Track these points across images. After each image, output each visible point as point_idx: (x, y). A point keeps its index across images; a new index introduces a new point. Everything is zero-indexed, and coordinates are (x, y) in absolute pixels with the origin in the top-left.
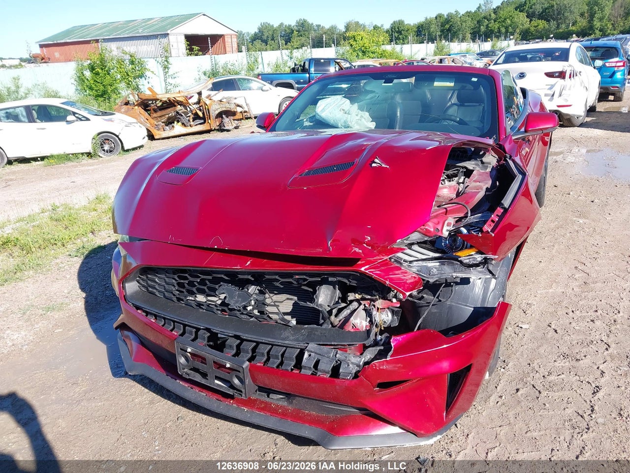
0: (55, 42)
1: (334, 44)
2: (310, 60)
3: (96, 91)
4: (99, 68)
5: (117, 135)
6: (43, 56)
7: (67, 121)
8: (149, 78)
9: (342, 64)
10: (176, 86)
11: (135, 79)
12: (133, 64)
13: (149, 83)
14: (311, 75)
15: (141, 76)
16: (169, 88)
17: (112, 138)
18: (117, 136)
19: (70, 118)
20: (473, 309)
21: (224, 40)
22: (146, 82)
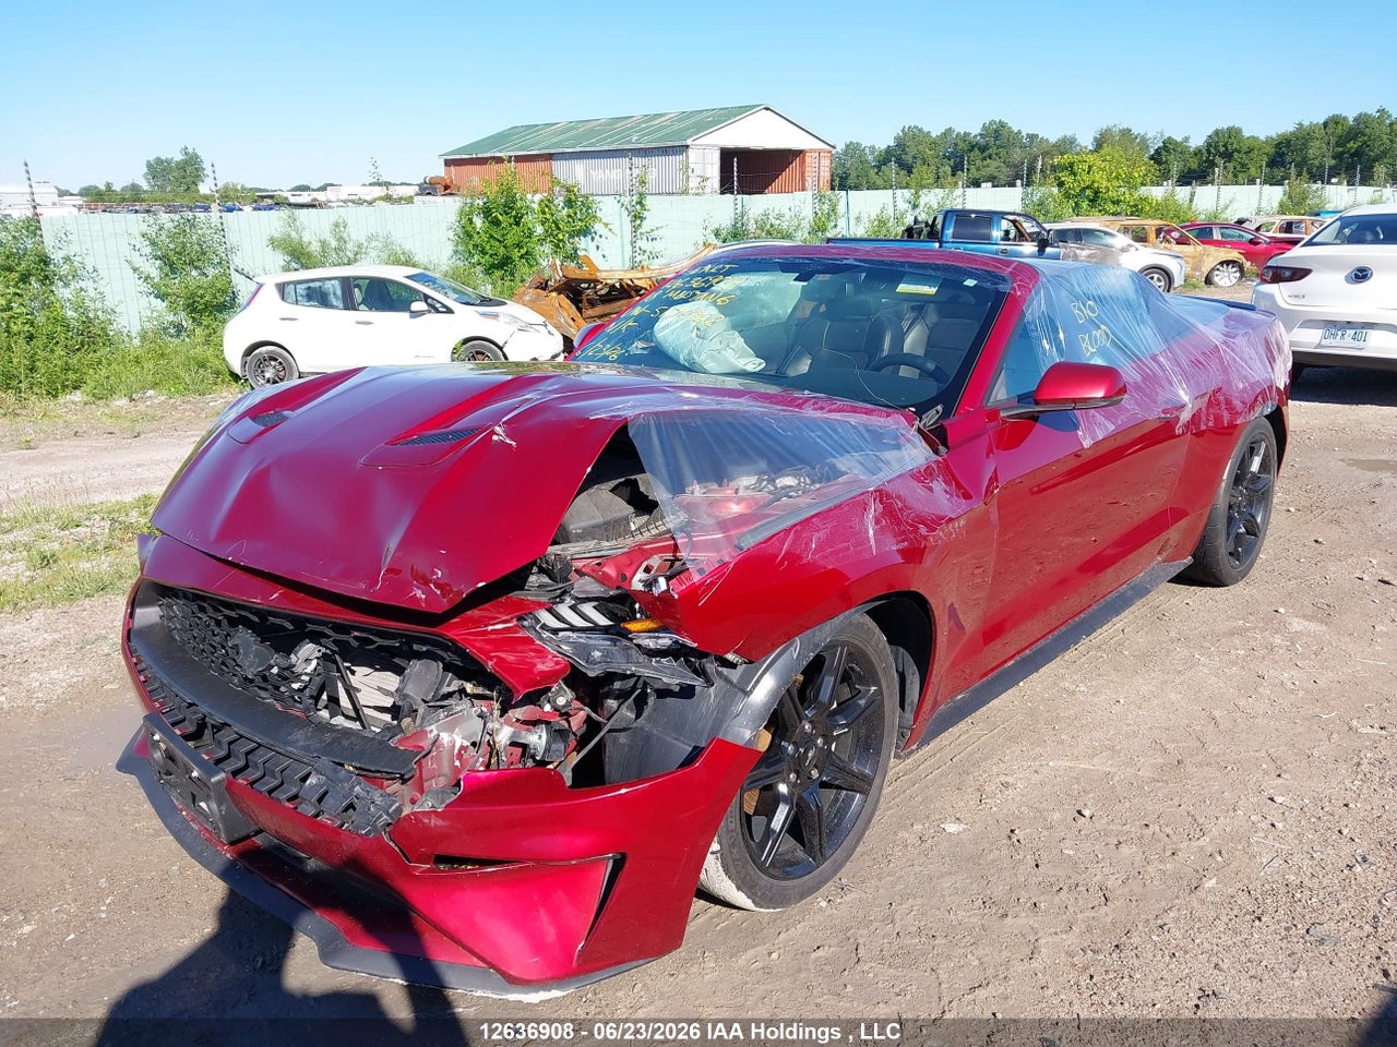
0: (474, 156)
1: (1022, 180)
2: (947, 212)
3: (491, 256)
4: (503, 212)
5: (501, 345)
6: (448, 181)
7: (412, 312)
8: (601, 236)
9: (1025, 225)
10: (654, 256)
11: (571, 236)
12: (572, 207)
13: (598, 248)
14: (944, 245)
15: (585, 232)
16: (638, 259)
17: (491, 350)
18: (501, 349)
19: (418, 306)
20: (690, 749)
21: (804, 161)
22: (592, 245)
